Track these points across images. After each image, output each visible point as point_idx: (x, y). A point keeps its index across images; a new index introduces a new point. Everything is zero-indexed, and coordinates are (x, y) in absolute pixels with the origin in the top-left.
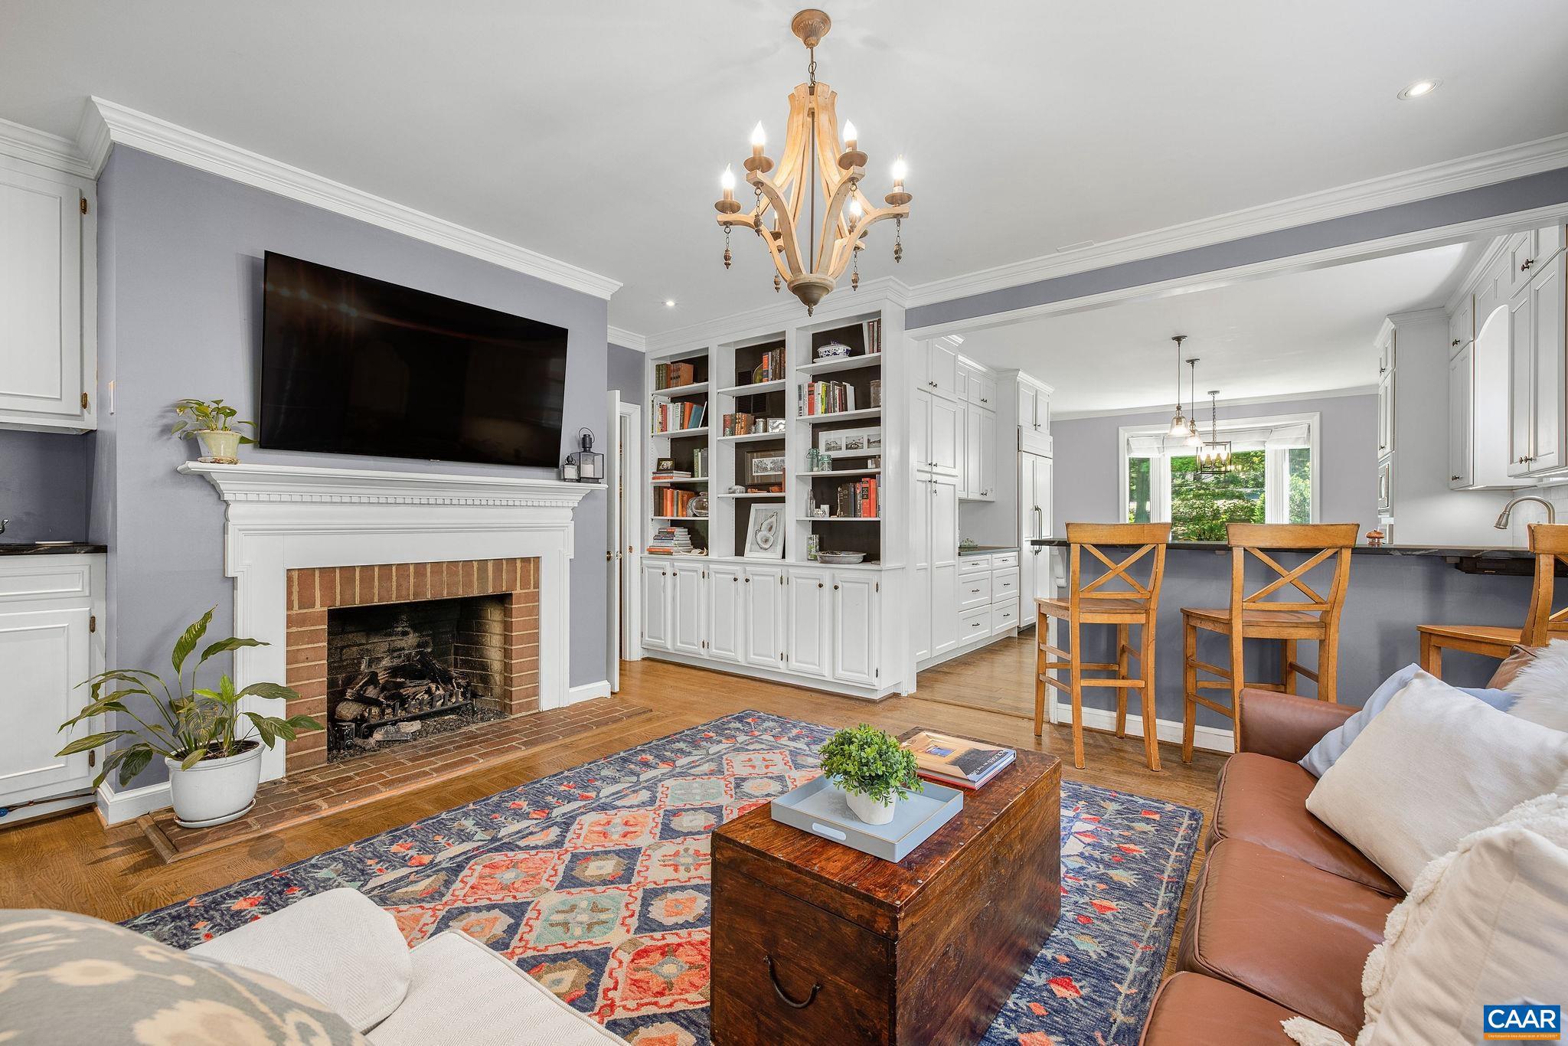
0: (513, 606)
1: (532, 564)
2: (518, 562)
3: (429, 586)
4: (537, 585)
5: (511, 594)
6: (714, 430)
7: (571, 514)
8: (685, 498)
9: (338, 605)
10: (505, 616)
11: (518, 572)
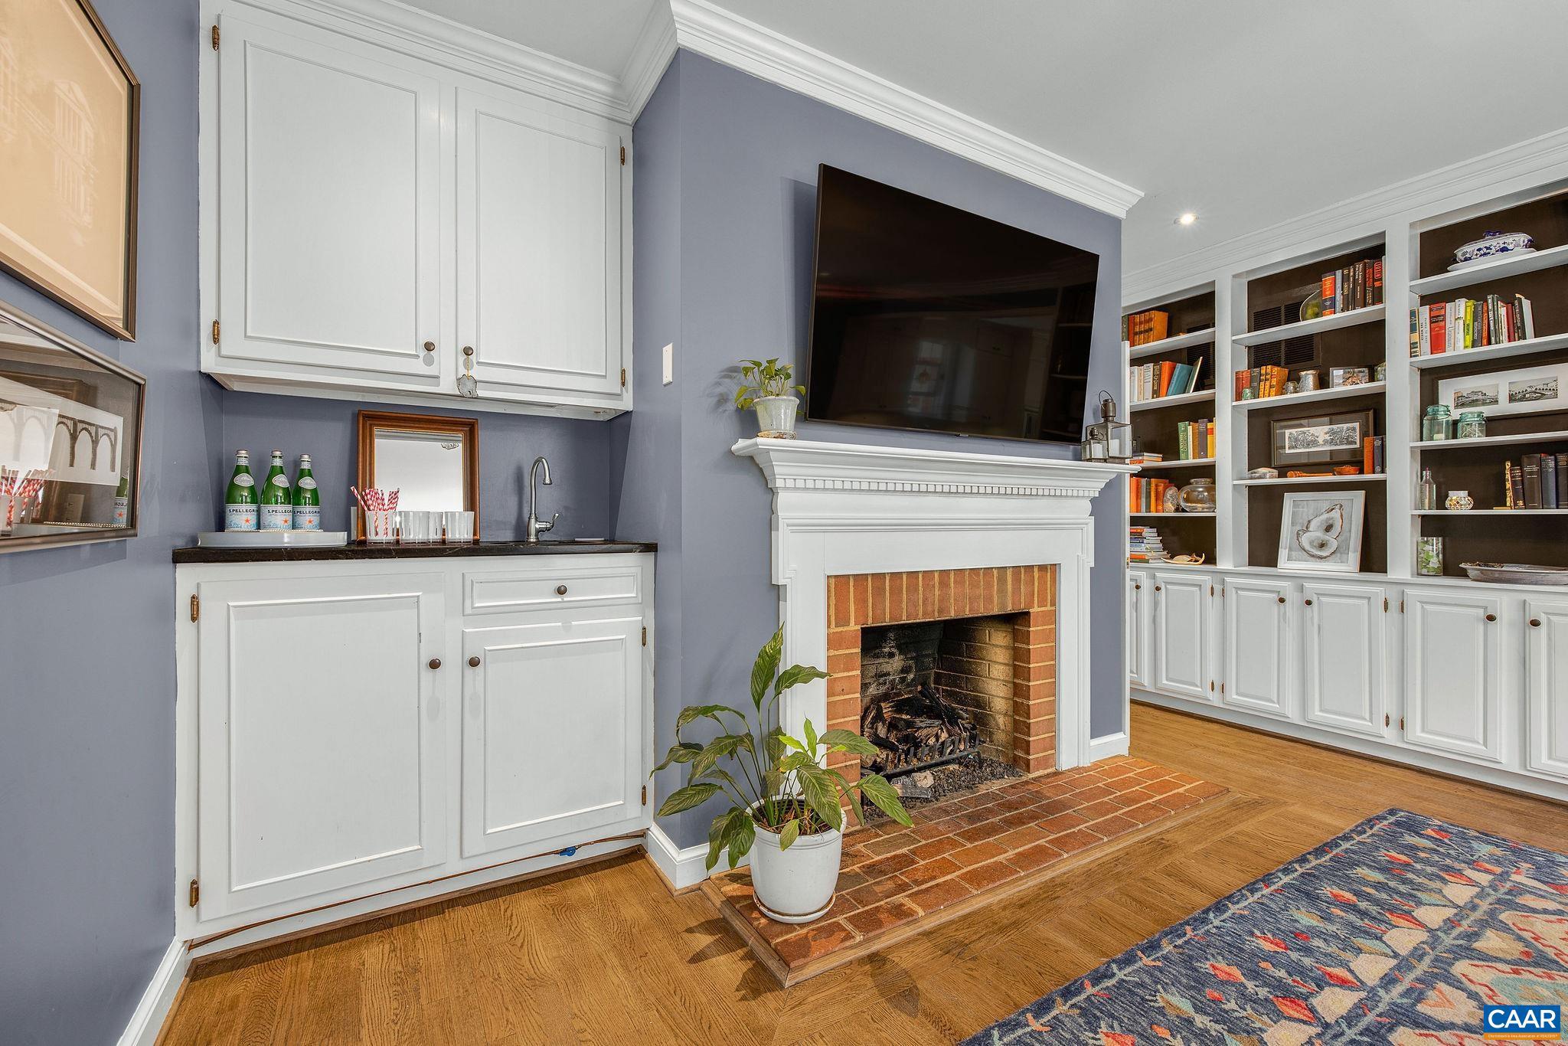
0: (1031, 629)
1: (1050, 571)
2: (1036, 570)
4: (1053, 604)
5: (1028, 613)
6: (1223, 392)
7: (1088, 506)
8: (1161, 489)
9: (870, 623)
10: (1015, 639)
11: (1036, 584)
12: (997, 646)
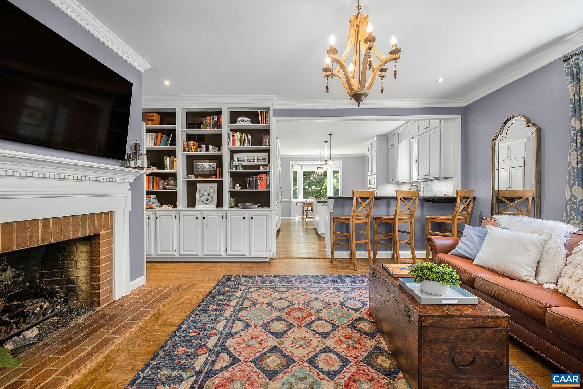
0: (100, 241)
1: (110, 215)
2: (103, 215)
3: (52, 234)
4: (112, 228)
5: (98, 234)
6: (179, 147)
8: (158, 180)
10: (91, 247)
11: (103, 221)
12: (81, 252)
